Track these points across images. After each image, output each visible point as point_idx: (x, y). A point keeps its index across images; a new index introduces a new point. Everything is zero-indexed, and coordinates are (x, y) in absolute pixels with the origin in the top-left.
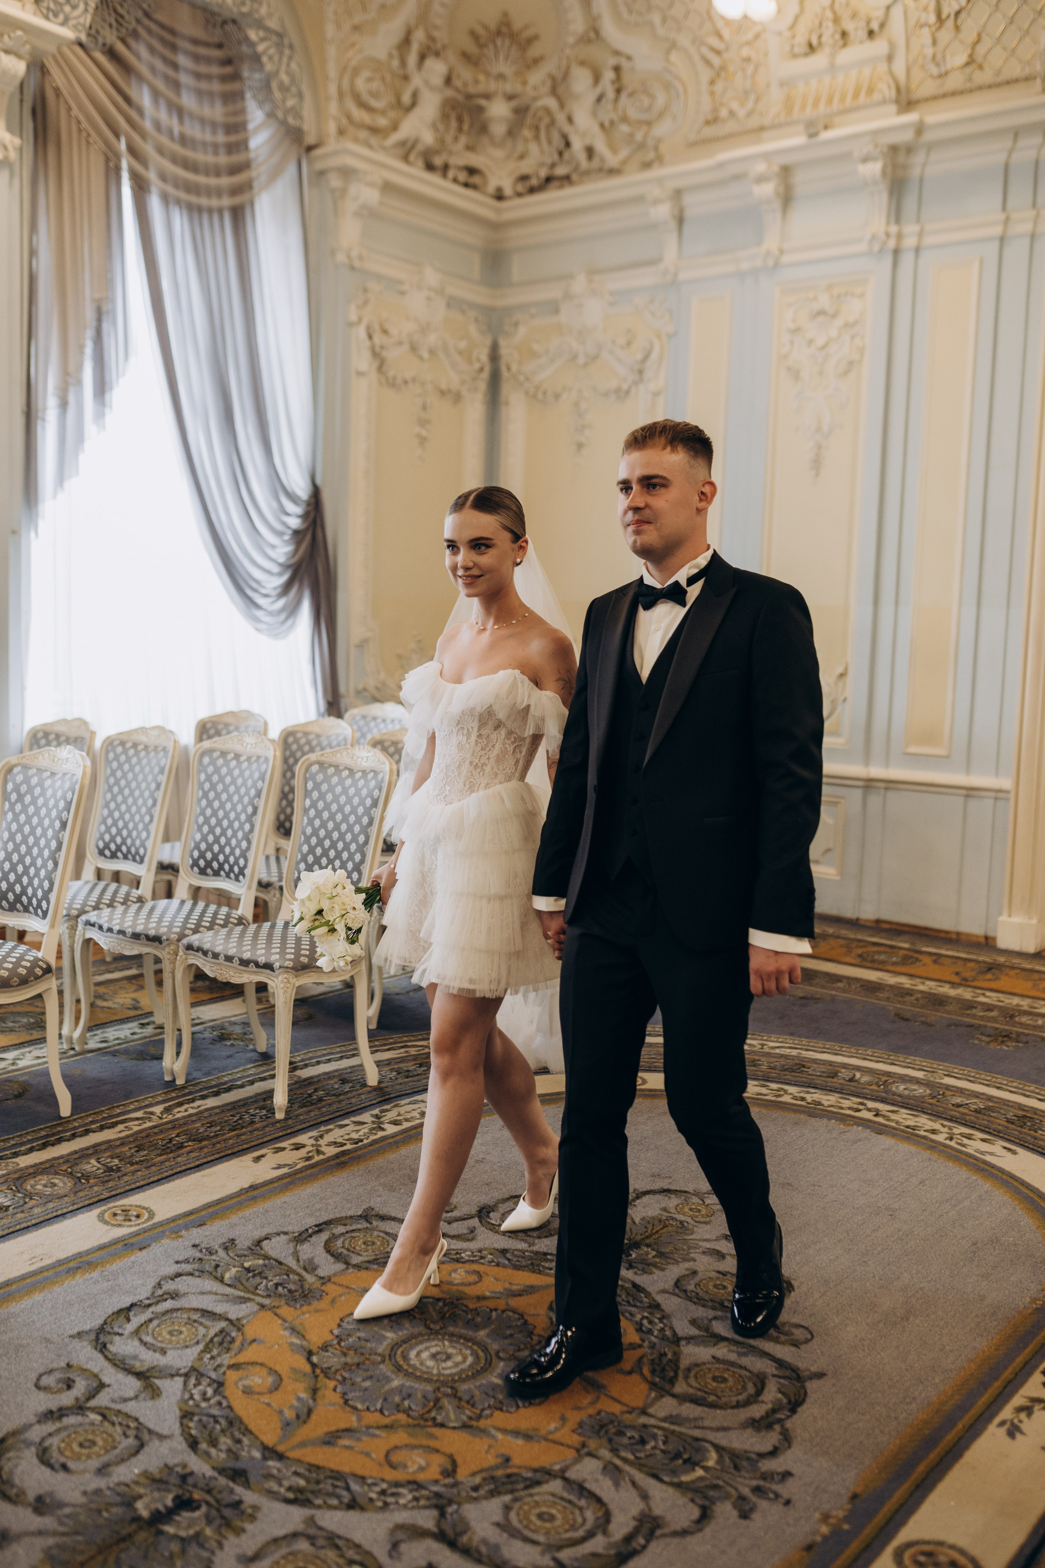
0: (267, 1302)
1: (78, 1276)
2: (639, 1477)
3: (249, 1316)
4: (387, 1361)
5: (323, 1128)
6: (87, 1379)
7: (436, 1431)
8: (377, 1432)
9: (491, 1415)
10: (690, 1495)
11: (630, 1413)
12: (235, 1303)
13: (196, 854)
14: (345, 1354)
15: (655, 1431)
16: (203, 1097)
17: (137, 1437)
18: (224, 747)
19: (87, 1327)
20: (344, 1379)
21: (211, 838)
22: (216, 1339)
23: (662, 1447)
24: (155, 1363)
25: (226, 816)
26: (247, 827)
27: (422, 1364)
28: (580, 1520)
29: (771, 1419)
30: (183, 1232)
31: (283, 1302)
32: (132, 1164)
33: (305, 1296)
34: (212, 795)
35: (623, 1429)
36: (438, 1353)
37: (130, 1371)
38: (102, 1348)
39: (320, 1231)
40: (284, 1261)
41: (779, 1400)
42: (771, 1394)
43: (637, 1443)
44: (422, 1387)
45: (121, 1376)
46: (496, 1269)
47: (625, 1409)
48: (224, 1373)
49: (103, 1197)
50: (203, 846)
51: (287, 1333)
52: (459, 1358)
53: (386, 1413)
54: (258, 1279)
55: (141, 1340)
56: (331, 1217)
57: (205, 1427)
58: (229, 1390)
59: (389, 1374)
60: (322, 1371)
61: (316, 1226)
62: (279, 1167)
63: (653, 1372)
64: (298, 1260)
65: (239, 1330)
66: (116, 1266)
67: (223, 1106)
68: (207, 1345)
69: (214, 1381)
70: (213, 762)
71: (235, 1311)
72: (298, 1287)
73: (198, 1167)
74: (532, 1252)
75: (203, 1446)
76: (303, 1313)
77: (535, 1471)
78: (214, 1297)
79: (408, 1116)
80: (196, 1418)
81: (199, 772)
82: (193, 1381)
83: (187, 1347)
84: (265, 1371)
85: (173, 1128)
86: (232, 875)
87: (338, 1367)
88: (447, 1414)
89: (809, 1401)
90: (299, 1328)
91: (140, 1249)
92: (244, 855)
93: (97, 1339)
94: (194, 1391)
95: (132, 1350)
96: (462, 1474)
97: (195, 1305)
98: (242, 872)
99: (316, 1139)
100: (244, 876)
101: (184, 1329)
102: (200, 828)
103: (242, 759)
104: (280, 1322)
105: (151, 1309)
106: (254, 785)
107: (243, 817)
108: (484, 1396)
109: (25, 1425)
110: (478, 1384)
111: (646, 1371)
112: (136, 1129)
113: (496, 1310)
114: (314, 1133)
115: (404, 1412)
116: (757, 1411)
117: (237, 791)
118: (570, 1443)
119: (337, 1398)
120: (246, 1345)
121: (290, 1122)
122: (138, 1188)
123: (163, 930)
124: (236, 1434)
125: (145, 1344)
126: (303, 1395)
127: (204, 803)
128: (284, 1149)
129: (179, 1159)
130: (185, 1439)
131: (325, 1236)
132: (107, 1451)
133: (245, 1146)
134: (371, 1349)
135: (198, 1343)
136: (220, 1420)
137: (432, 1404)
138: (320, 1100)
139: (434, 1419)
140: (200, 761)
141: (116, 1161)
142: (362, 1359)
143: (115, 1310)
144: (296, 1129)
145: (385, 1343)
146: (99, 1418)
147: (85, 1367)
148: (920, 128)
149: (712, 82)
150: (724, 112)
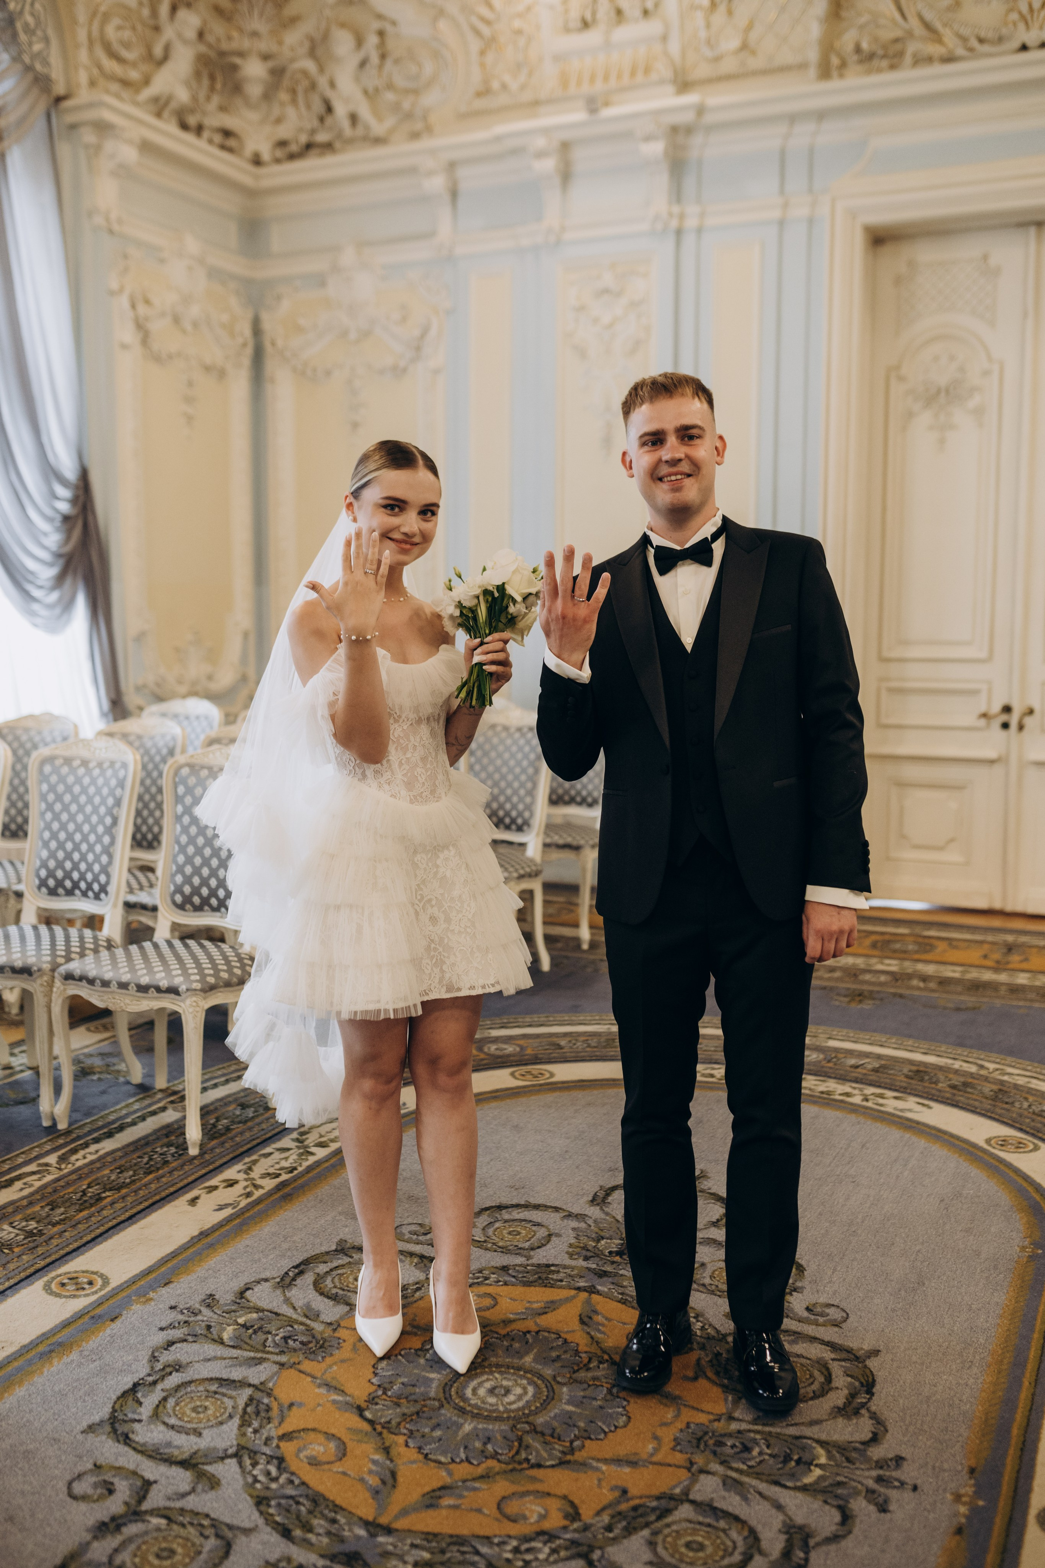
0: (283, 1359)
1: (55, 1361)
2: (763, 1486)
3: (272, 1377)
4: (446, 1406)
5: (247, 1160)
6: (127, 1478)
7: (534, 1472)
8: (477, 1485)
9: (583, 1446)
10: (820, 1497)
11: (719, 1420)
12: (250, 1366)
13: (43, 873)
14: (398, 1405)
15: (752, 1435)
16: (97, 1141)
17: (217, 1536)
18: (67, 753)
19: (96, 1418)
20: (411, 1432)
21: (61, 855)
22: (249, 1409)
23: (769, 1451)
24: (195, 1448)
25: (79, 828)
26: (106, 840)
27: (483, 1402)
28: (729, 1543)
29: (854, 1405)
30: (152, 1295)
31: (301, 1357)
32: (54, 1225)
33: (321, 1347)
34: (58, 807)
35: (720, 1439)
36: (494, 1388)
37: (170, 1461)
38: (126, 1439)
39: (301, 1273)
40: (279, 1311)
41: (850, 1384)
42: (840, 1380)
43: (742, 1452)
44: (497, 1427)
45: (163, 1468)
46: (505, 1288)
47: (712, 1417)
48: (278, 1447)
49: (38, 1266)
50: (52, 864)
51: (323, 1391)
52: (519, 1391)
53: (475, 1462)
54: (261, 1336)
55: (164, 1423)
56: (305, 1256)
57: (288, 1511)
58: (293, 1464)
59: (455, 1418)
60: (383, 1427)
61: (295, 1267)
62: (221, 1208)
63: (717, 1373)
64: (294, 1308)
65: (269, 1395)
66: (93, 1343)
67: (123, 1147)
68: (242, 1417)
69: (272, 1457)
70: (56, 771)
71: (257, 1374)
72: (310, 1339)
73: (131, 1219)
74: (532, 1265)
75: (298, 1533)
76: (330, 1366)
77: (658, 1498)
78: (224, 1363)
79: (332, 1136)
80: (273, 1503)
81: (40, 782)
82: (247, 1462)
83: (221, 1423)
84: (321, 1438)
85: (80, 1178)
86: (90, 894)
87: (398, 1420)
88: (538, 1452)
89: (878, 1380)
90: (334, 1383)
91: (112, 1320)
92: (105, 870)
93: (115, 1431)
94: (255, 1472)
95: (161, 1436)
96: (587, 1514)
97: (205, 1374)
98: (103, 889)
99: (246, 1173)
100: (106, 893)
101: (207, 1404)
102: (46, 844)
103: (91, 765)
104: (309, 1379)
105: (159, 1387)
106: (112, 793)
107: (100, 829)
108: (565, 1426)
109: (80, 1544)
110: (552, 1414)
111: (710, 1374)
112: (38, 1184)
113: (529, 1332)
114: (240, 1166)
115: (492, 1457)
116: (838, 1398)
117: (90, 800)
118: (677, 1463)
119: (412, 1454)
120: (285, 1411)
121: (207, 1157)
122: (74, 1250)
123: (31, 960)
124: (326, 1512)
125: (173, 1427)
126: (376, 1457)
127: (49, 816)
128: (216, 1188)
129: (105, 1213)
130: (273, 1528)
131: (309, 1278)
132: (192, 1559)
133: (172, 1189)
134: (422, 1394)
135: (231, 1417)
136: (301, 1500)
137: (516, 1444)
138: (228, 1129)
139: (527, 1460)
140: (41, 771)
141: (33, 1225)
142: (418, 1407)
143: (119, 1393)
144: (217, 1164)
145: (434, 1385)
146: (163, 1522)
147: (117, 1465)
148: (701, 110)
149: (482, 53)
150: (495, 85)
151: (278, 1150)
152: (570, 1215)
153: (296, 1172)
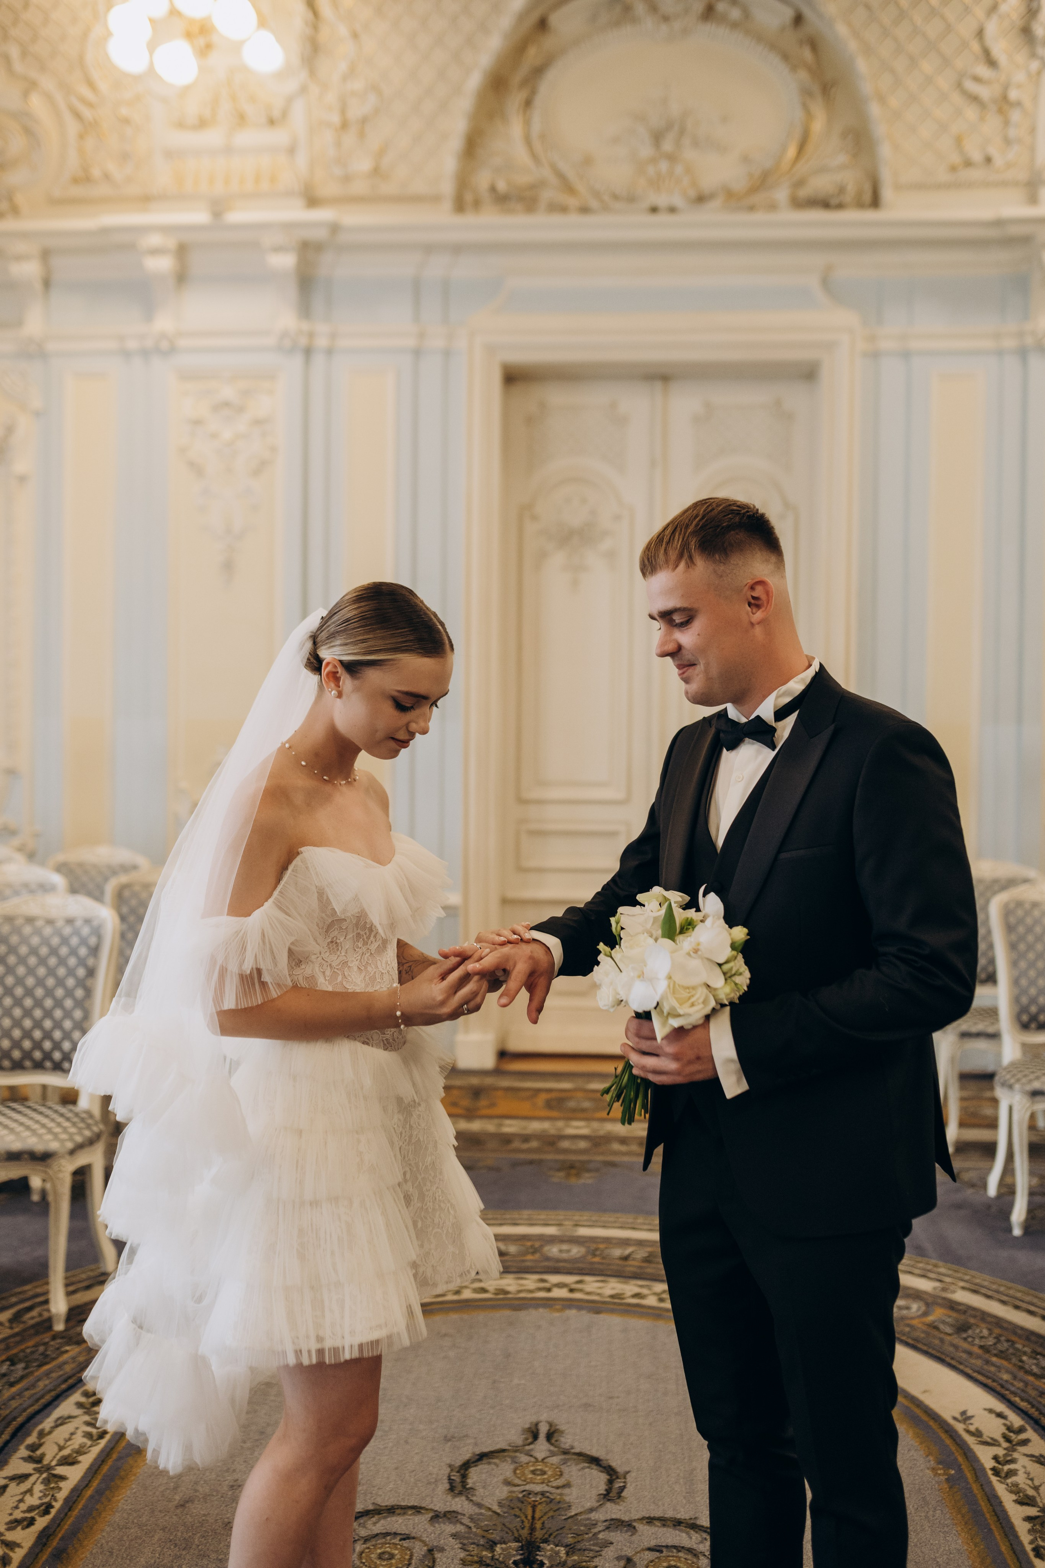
148: (335, 228)
149: (81, 137)
150: (96, 172)
151: (13, 1478)
152: (437, 1517)
153: (53, 1512)
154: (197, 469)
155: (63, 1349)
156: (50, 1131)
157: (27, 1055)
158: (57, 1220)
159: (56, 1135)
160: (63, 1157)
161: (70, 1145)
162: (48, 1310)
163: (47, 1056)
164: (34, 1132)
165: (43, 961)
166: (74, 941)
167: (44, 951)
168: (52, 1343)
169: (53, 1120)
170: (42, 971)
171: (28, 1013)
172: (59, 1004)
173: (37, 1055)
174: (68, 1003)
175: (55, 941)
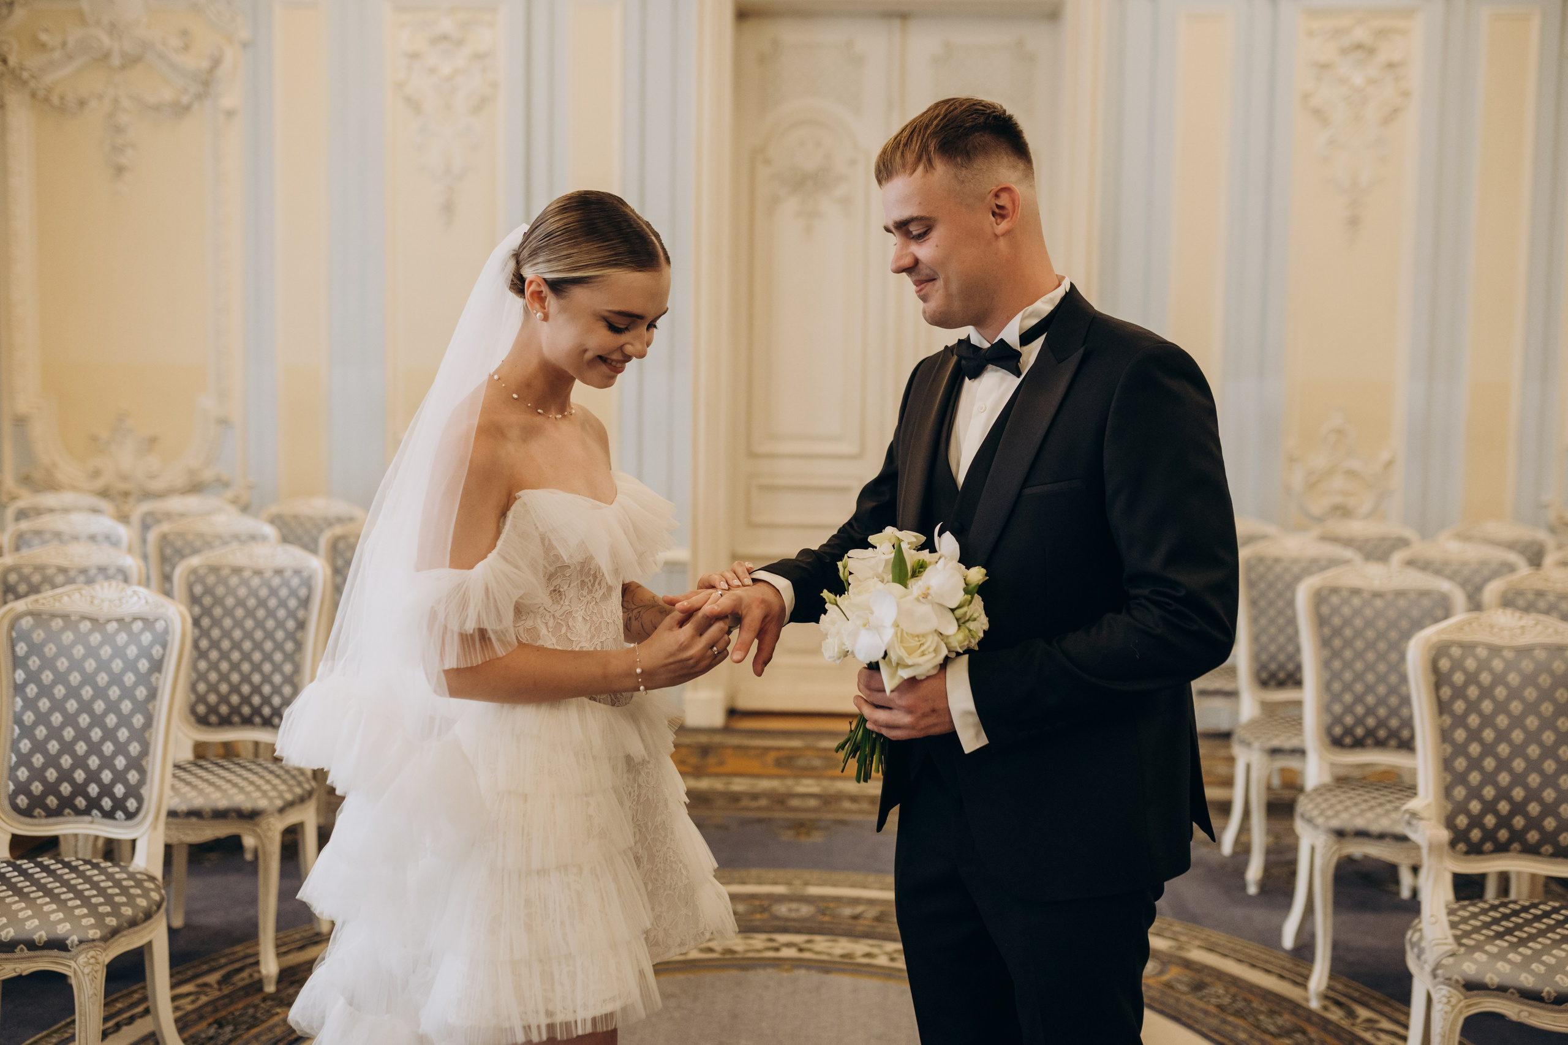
154: (414, 105)
155: (273, 1012)
156: (258, 788)
157: (235, 710)
158: (266, 879)
159: (265, 794)
160: (272, 814)
161: (279, 803)
162: (259, 972)
163: (257, 711)
164: (241, 789)
165: (250, 613)
166: (284, 592)
167: (252, 602)
168: (263, 1005)
169: (262, 777)
170: (249, 624)
171: (235, 667)
172: (267, 657)
173: (246, 710)
174: (278, 657)
175: (264, 592)
